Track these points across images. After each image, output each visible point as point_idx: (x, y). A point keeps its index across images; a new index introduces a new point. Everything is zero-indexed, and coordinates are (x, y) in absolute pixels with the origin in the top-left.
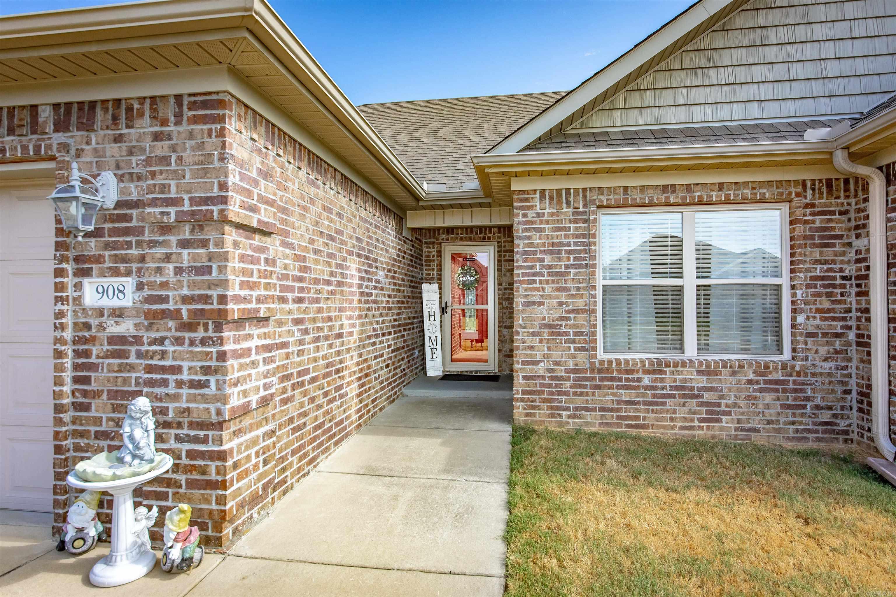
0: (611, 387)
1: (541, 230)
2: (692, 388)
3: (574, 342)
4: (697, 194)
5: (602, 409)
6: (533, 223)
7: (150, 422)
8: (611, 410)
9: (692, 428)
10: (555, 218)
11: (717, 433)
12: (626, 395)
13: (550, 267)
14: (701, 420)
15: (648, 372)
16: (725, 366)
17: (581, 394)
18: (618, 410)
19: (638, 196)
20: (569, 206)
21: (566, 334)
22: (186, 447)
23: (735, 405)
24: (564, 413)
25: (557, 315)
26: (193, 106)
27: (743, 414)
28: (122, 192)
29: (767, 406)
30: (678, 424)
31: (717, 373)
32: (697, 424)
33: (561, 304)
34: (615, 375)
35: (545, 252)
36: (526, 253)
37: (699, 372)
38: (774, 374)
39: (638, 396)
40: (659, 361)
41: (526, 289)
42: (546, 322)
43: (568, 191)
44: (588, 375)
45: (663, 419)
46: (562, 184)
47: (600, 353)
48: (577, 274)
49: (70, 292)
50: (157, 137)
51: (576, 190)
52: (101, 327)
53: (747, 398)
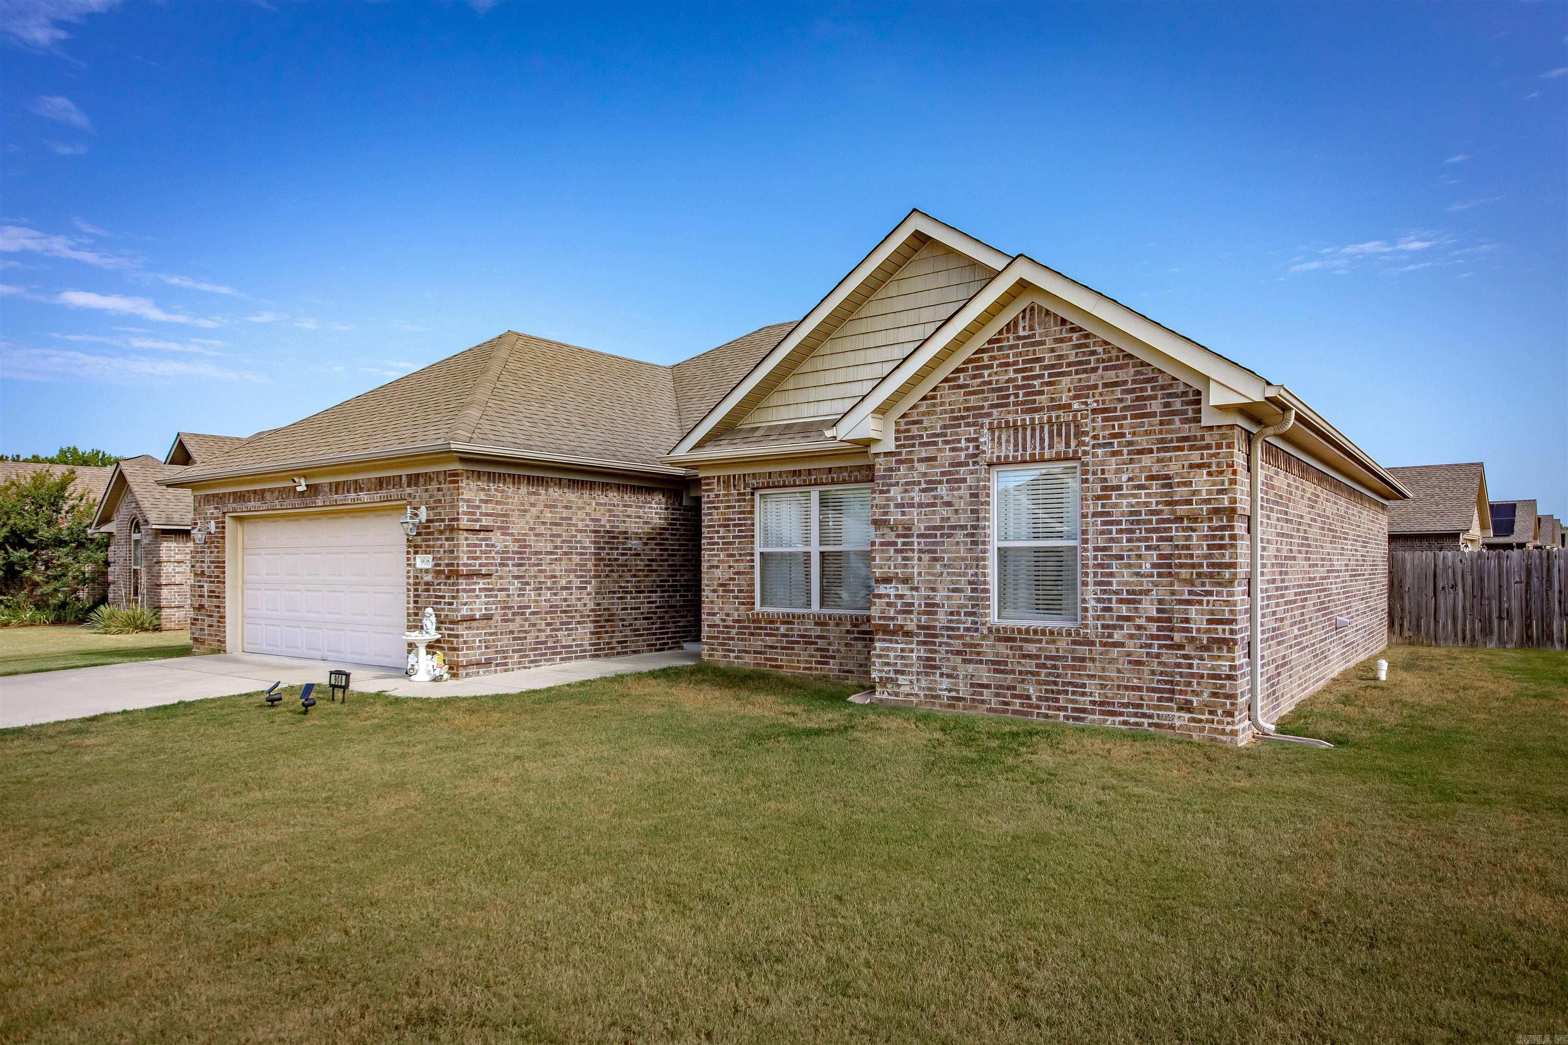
0: (760, 635)
1: (717, 508)
2: (810, 637)
3: (737, 598)
4: (814, 477)
5: (755, 652)
6: (713, 502)
7: (433, 619)
8: (760, 653)
9: (810, 669)
10: (726, 498)
11: (827, 673)
12: (770, 641)
13: (723, 538)
14: (818, 662)
15: (783, 623)
16: (830, 619)
17: (742, 640)
18: (765, 653)
19: (774, 479)
20: (735, 489)
21: (733, 591)
22: (448, 632)
23: (838, 651)
24: (732, 655)
25: (728, 577)
26: (450, 475)
27: (843, 658)
28: (428, 515)
29: (859, 652)
30: (802, 666)
31: (826, 624)
32: (814, 665)
33: (730, 567)
34: (763, 625)
35: (719, 526)
36: (709, 526)
37: (816, 624)
38: (864, 626)
39: (777, 641)
40: (788, 615)
41: (709, 555)
42: (720, 582)
43: (734, 476)
44: (746, 624)
45: (793, 661)
46: (731, 472)
47: (757, 606)
48: (740, 543)
49: (412, 562)
50: (439, 490)
51: (739, 475)
52: (422, 578)
53: (846, 645)
